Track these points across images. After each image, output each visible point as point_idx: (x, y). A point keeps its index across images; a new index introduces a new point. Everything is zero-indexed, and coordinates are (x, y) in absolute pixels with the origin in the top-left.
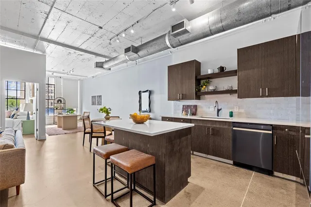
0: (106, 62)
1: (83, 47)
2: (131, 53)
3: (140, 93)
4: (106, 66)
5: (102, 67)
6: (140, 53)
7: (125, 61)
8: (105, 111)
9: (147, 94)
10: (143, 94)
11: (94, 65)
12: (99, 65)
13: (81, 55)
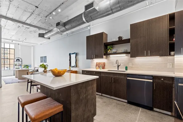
0: (46, 33)
1: (28, 22)
3: (70, 54)
4: (46, 36)
5: (43, 37)
6: (67, 27)
7: (57, 33)
9: (74, 55)
10: (72, 55)
11: (38, 36)
12: (41, 35)
13: (28, 28)
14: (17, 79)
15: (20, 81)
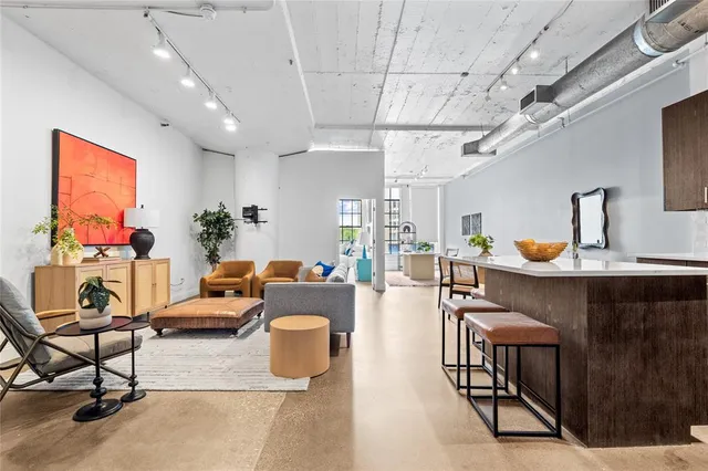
0: (485, 138)
1: (439, 121)
2: (535, 105)
3: (575, 199)
4: (484, 148)
5: (476, 152)
6: (561, 99)
8: (479, 244)
9: (598, 199)
10: (583, 201)
11: (459, 151)
12: (471, 149)
13: (436, 137)
14: (408, 278)
15: (415, 283)
